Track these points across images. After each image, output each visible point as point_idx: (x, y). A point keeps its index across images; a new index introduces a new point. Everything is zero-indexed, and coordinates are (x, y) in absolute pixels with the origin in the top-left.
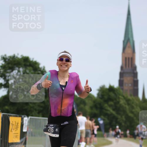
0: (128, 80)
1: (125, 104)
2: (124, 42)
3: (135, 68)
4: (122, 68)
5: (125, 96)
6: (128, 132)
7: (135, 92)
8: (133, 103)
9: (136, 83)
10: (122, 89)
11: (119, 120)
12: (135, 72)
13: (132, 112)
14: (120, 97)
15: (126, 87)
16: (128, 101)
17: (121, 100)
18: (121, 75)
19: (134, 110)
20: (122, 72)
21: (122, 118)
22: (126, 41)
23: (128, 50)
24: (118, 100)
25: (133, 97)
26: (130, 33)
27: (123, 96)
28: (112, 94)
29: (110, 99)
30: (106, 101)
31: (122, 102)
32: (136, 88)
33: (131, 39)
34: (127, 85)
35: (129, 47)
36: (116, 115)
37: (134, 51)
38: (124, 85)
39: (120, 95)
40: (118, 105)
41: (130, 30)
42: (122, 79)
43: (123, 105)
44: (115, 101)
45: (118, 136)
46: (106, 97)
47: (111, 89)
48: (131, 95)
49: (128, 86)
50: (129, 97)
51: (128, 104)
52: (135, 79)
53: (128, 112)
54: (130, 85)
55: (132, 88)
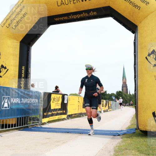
0: (125, 89)
3: (127, 85)
4: (122, 85)
7: (127, 92)
8: (127, 96)
9: (127, 89)
13: (127, 98)
14: (123, 94)
15: (124, 91)
16: (125, 95)
18: (122, 87)
23: (124, 80)
28: (120, 93)
29: (120, 95)
30: (119, 95)
31: (124, 96)
37: (126, 80)
46: (119, 94)
47: (120, 92)
49: (125, 91)
50: (126, 94)
53: (125, 98)
55: (126, 91)
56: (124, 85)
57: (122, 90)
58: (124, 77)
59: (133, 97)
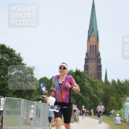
0: (92, 65)
1: (90, 86)
2: (89, 31)
3: (99, 54)
4: (87, 54)
5: (90, 79)
6: (92, 111)
7: (99, 75)
8: (97, 85)
9: (99, 68)
10: (88, 73)
11: (84, 100)
12: (99, 58)
14: (86, 80)
15: (90, 72)
16: (92, 83)
17: (86, 82)
18: (87, 60)
19: (97, 91)
20: (87, 58)
21: (87, 99)
22: (91, 31)
23: (93, 39)
24: (83, 83)
25: (96, 80)
26: (94, 24)
27: (88, 79)
31: (87, 84)
32: (99, 72)
33: (95, 29)
34: (91, 69)
35: (93, 36)
36: (82, 96)
37: (98, 40)
38: (89, 69)
39: (85, 78)
40: (84, 87)
41: (94, 21)
42: (87, 64)
43: (88, 86)
44: (81, 84)
45: (84, 115)
48: (95, 78)
51: (93, 86)
52: (99, 64)
54: (94, 69)
55: (96, 72)
56: (93, 56)
57: (86, 67)
58: (93, 29)
59: (115, 89)
